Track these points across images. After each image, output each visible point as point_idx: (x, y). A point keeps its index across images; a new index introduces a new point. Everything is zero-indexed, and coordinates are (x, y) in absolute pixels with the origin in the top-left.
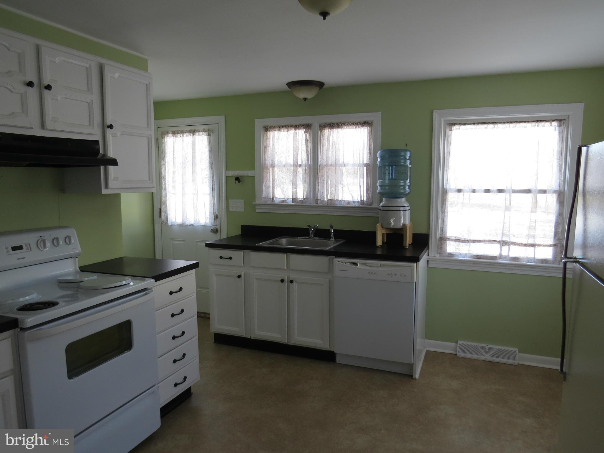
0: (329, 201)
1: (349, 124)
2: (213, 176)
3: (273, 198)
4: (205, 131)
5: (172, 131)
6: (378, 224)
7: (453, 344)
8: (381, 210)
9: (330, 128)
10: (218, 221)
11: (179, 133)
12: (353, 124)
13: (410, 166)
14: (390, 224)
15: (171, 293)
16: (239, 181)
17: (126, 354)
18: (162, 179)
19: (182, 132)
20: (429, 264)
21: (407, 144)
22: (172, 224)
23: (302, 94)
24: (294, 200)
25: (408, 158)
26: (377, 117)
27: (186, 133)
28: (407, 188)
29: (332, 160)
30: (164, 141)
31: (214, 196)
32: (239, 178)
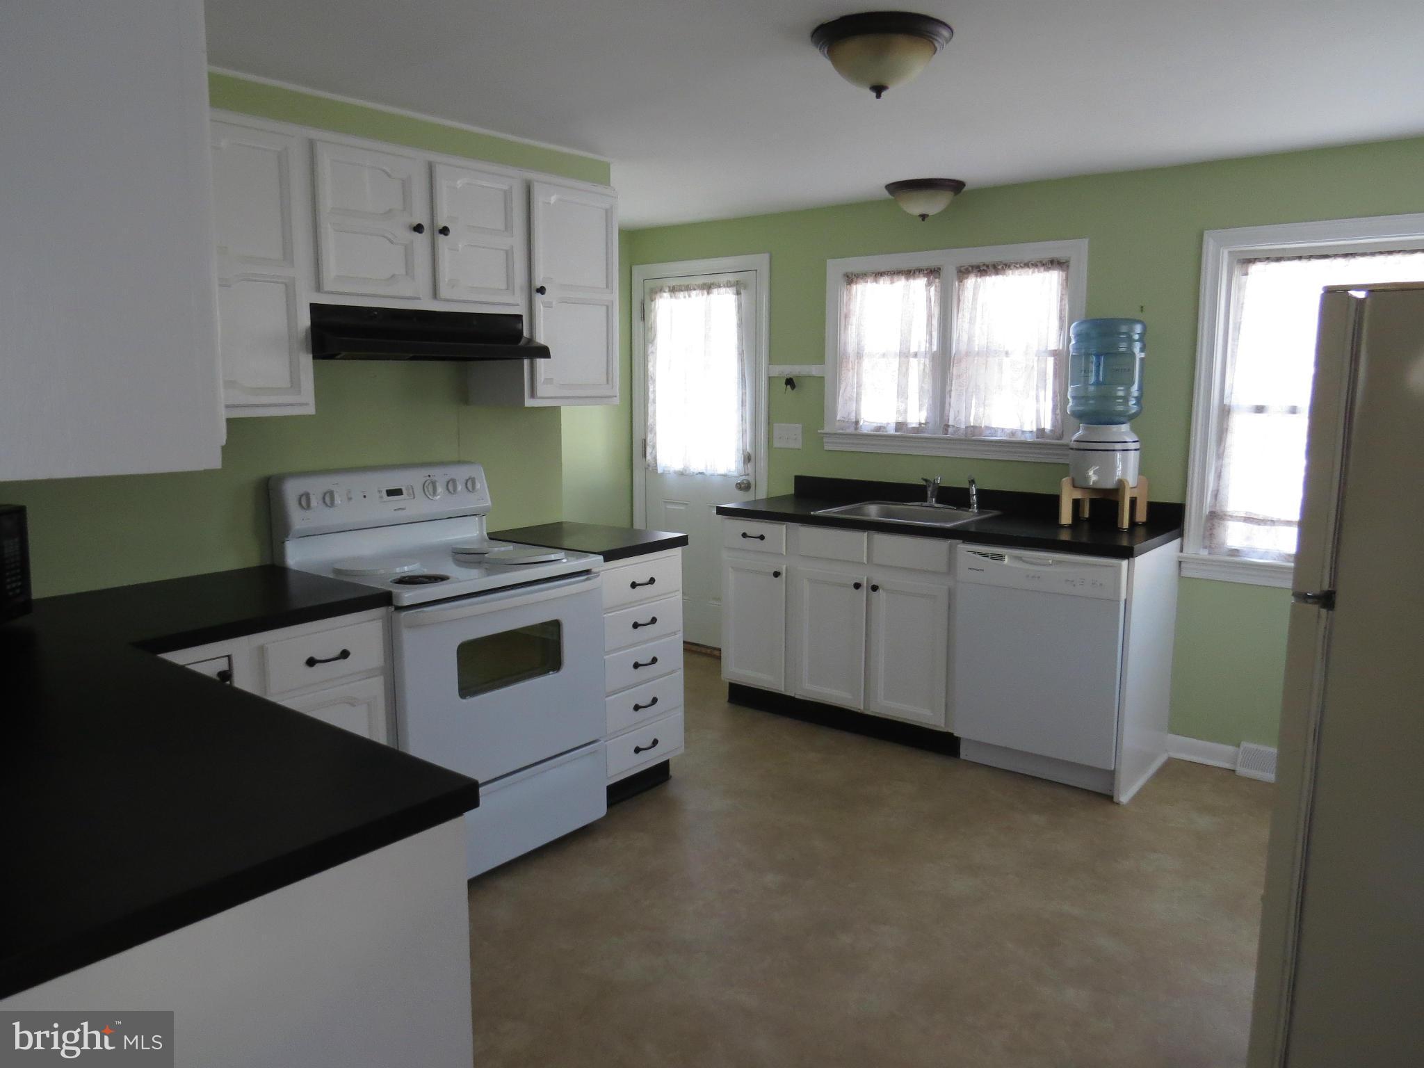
0: (969, 430)
1: (1018, 266)
2: (743, 376)
3: (857, 423)
4: (731, 286)
5: (669, 287)
6: (1064, 479)
7: (1230, 749)
8: (1072, 449)
9: (979, 274)
10: (750, 466)
11: (682, 291)
12: (1027, 265)
13: (1139, 355)
14: (1087, 478)
15: (634, 585)
16: (793, 387)
17: (551, 676)
18: (648, 381)
19: (688, 288)
20: (1182, 570)
21: (1142, 307)
22: (664, 471)
23: (916, 206)
24: (900, 426)
25: (1136, 337)
26: (1078, 250)
27: (695, 289)
28: (1133, 402)
29: (979, 342)
30: (655, 306)
31: (744, 415)
32: (794, 379)
